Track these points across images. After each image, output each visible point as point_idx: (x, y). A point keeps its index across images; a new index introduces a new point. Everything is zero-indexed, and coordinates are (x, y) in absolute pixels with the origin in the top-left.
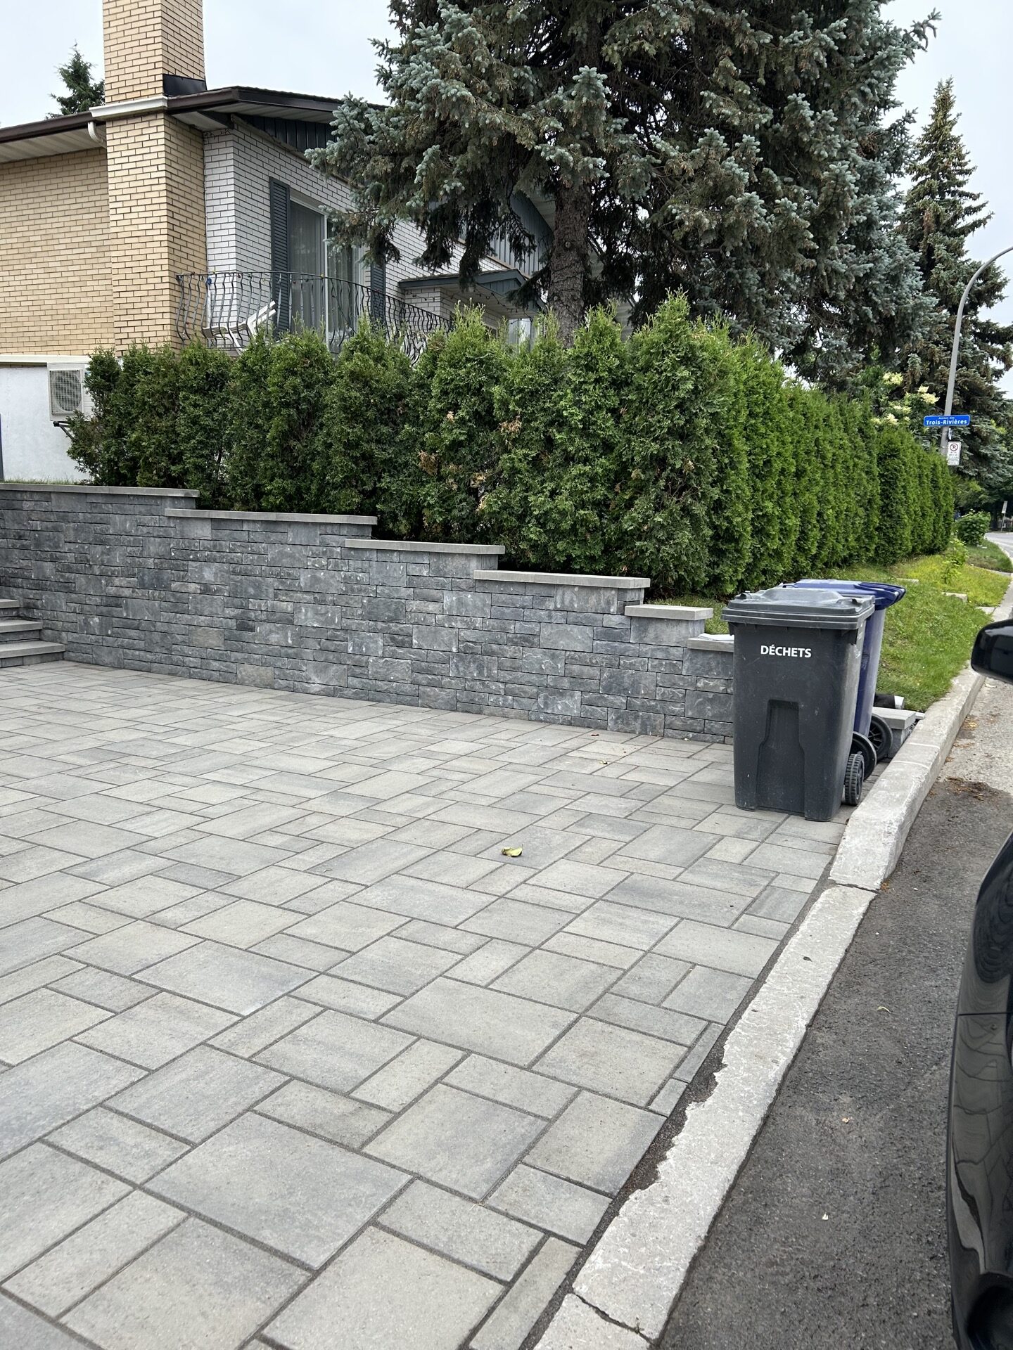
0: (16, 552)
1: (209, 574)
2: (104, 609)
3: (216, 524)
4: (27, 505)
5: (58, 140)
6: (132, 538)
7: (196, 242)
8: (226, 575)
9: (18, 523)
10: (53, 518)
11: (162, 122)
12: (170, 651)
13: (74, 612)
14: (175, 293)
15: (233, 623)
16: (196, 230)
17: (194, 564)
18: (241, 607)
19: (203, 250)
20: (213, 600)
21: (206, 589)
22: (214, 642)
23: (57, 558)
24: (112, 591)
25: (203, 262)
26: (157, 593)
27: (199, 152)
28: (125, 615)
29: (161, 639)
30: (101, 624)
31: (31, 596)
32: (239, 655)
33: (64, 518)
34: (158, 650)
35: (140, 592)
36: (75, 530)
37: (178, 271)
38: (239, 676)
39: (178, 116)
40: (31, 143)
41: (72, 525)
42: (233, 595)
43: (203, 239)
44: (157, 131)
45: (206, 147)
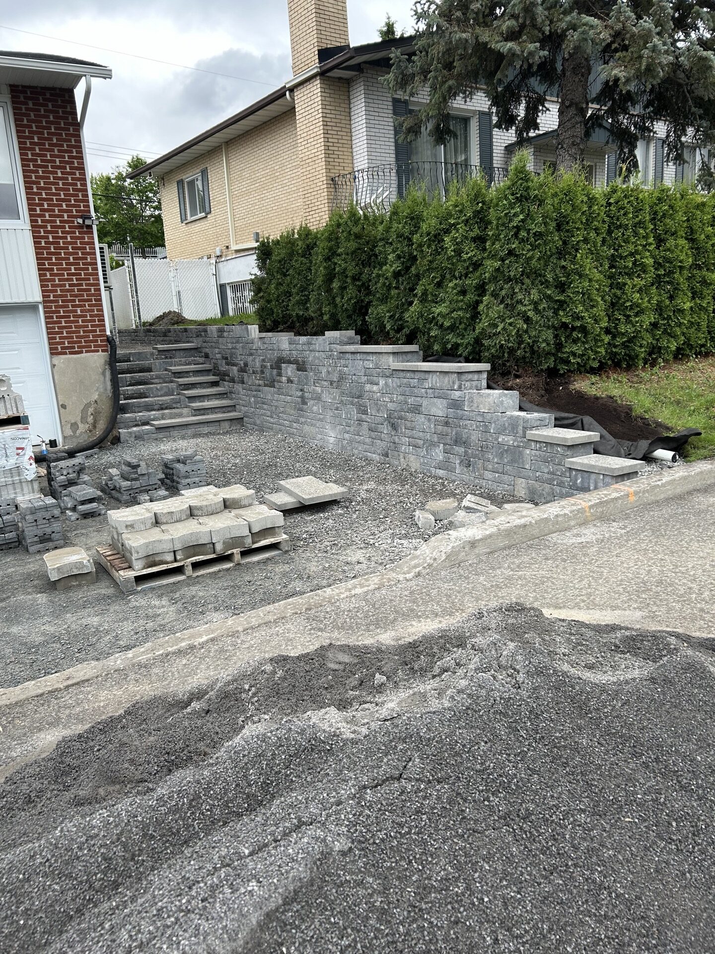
1: (289, 371)
2: (255, 393)
4: (225, 335)
5: (278, 105)
7: (345, 153)
8: (295, 371)
10: (234, 341)
11: (318, 81)
12: (279, 417)
13: (245, 395)
14: (331, 190)
15: (299, 400)
16: (345, 146)
18: (302, 390)
19: (350, 158)
20: (292, 386)
21: (289, 380)
22: (294, 412)
23: (237, 364)
24: (257, 382)
25: (350, 165)
27: (347, 94)
28: (262, 396)
29: (275, 410)
30: (254, 402)
31: (231, 386)
32: (303, 420)
33: (238, 341)
34: (274, 416)
36: (242, 347)
37: (333, 175)
39: (328, 74)
40: (266, 110)
42: (298, 383)
43: (350, 150)
44: (316, 87)
45: (351, 89)
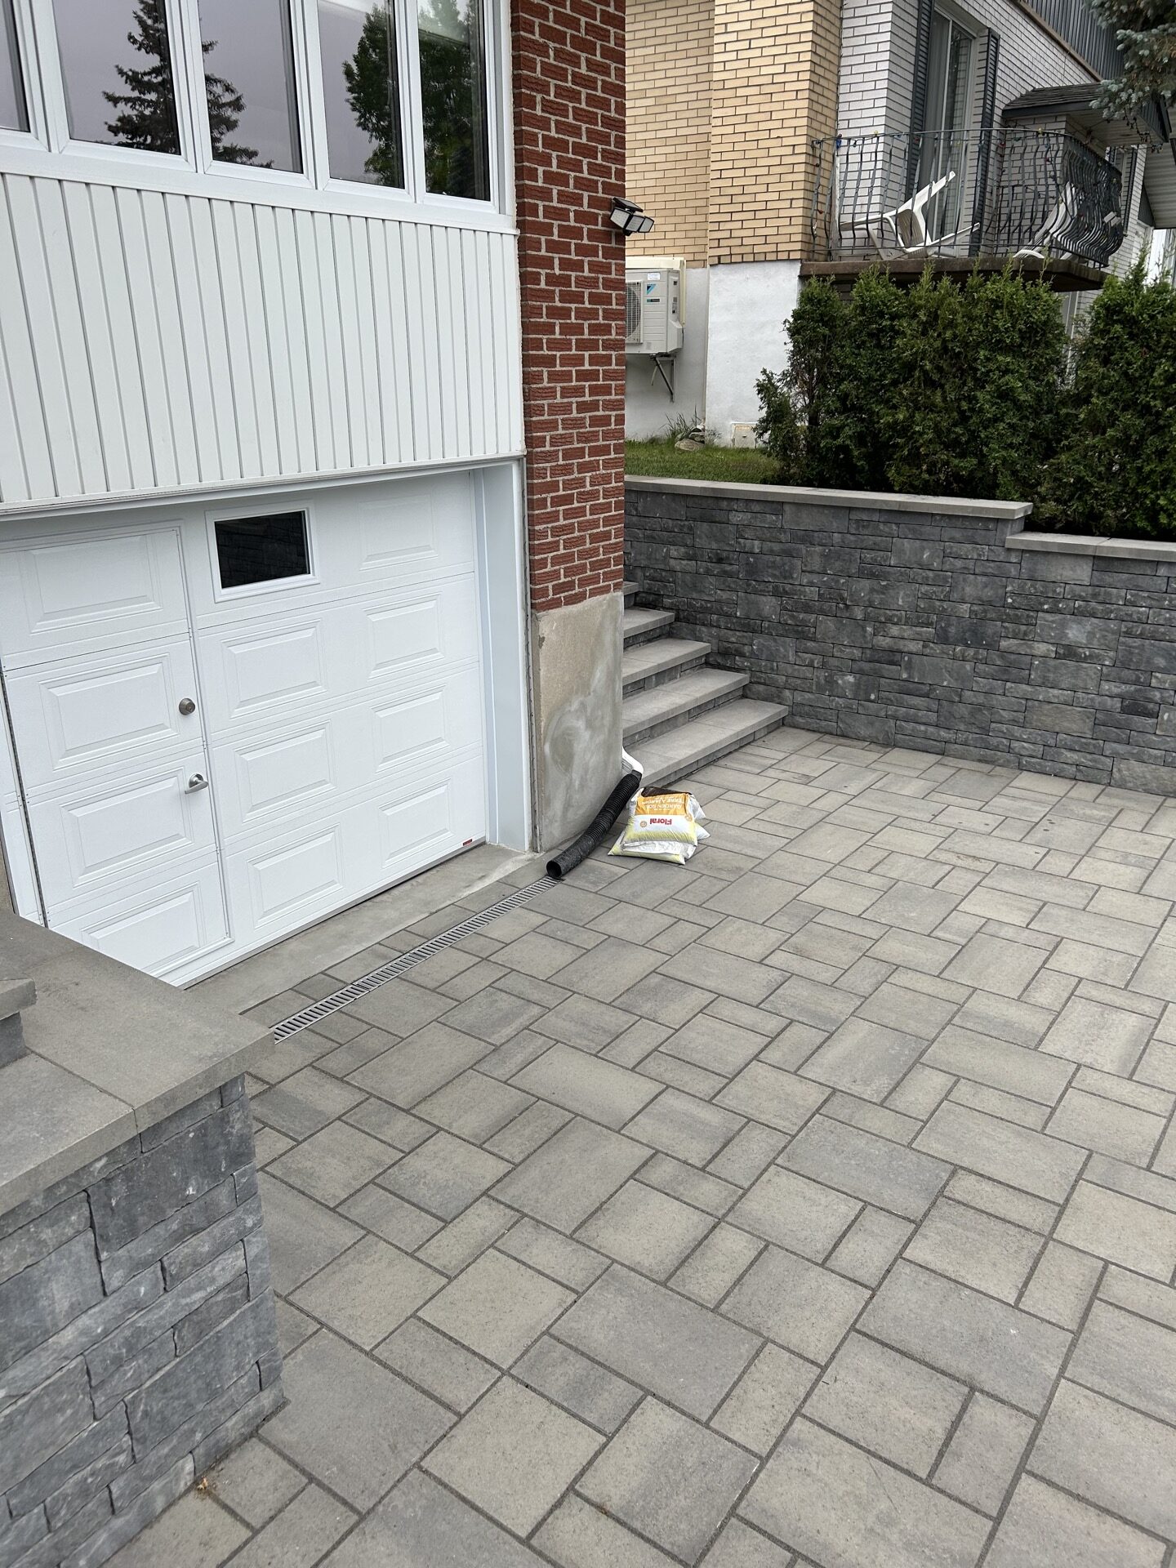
0: (711, 579)
1: (1076, 633)
2: (866, 666)
3: (1102, 564)
4: (737, 518)
6: (931, 574)
7: (831, 86)
8: (1110, 636)
9: (717, 541)
10: (782, 537)
12: (986, 731)
13: (811, 665)
14: (809, 169)
15: (1117, 703)
17: (1049, 617)
18: (1137, 682)
20: (1079, 669)
21: (1069, 652)
22: (1074, 727)
23: (786, 593)
24: (883, 642)
26: (971, 652)
28: (905, 676)
29: (972, 714)
30: (857, 685)
31: (733, 640)
32: (1121, 748)
33: (806, 538)
34: (962, 727)
35: (938, 649)
36: (822, 555)
37: (814, 134)
38: (1116, 775)
41: (818, 549)
42: (1122, 664)
